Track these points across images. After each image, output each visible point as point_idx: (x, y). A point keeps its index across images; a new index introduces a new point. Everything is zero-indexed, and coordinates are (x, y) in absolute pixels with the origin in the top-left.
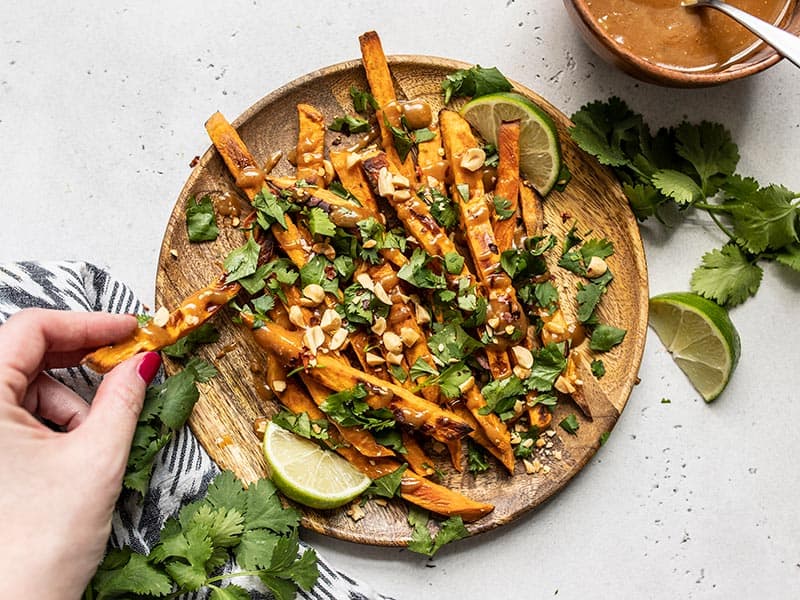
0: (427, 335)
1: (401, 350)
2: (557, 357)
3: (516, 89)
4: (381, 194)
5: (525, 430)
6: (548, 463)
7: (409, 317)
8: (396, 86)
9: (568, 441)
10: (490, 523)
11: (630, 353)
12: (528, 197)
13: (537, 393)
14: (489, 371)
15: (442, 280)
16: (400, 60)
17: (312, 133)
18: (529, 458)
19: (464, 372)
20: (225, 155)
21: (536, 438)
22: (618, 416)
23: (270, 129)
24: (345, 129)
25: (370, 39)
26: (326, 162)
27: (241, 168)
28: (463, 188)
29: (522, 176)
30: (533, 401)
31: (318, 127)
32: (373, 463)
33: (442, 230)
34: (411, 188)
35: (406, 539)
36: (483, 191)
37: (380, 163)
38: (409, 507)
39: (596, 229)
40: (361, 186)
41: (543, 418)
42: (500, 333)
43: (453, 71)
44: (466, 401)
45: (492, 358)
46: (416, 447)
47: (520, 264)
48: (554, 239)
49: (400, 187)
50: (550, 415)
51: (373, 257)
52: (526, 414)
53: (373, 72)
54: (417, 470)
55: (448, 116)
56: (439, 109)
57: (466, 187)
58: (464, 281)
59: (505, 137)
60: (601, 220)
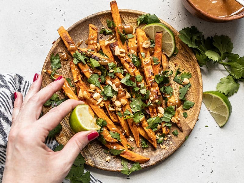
0: (129, 102)
1: (121, 106)
2: (172, 111)
3: (161, 22)
4: (116, 55)
5: (161, 135)
6: (168, 146)
7: (124, 96)
8: (122, 20)
9: (174, 138)
10: (148, 165)
11: (196, 110)
12: (164, 58)
13: (165, 122)
14: (150, 114)
15: (135, 84)
16: (123, 11)
17: (93, 34)
18: (162, 144)
19: (142, 114)
20: (64, 40)
21: (164, 137)
22: (192, 130)
23: (79, 32)
24: (104, 33)
25: (113, 3)
26: (98, 44)
27: (69, 45)
28: (143, 54)
29: (162, 51)
30: (164, 125)
31: (95, 32)
32: (110, 144)
33: (136, 67)
34: (126, 53)
35: (120, 169)
36: (149, 55)
37: (116, 44)
38: (122, 159)
39: (186, 69)
40: (109, 52)
41: (167, 131)
42: (154, 102)
43: (141, 15)
44: (142, 124)
45: (151, 110)
47: (161, 80)
48: (172, 72)
49: (122, 53)
50: (169, 130)
51: (113, 75)
52: (161, 129)
53: (114, 14)
54: (125, 147)
55: (139, 30)
56: (136, 27)
57: (144, 53)
58: (142, 84)
59: (157, 37)
60: (188, 66)
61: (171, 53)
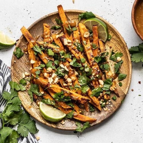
0: (78, 78)
1: (71, 82)
2: (109, 82)
3: (96, 17)
4: (65, 45)
5: (103, 100)
6: (109, 108)
7: (73, 74)
8: (67, 17)
9: (114, 102)
10: (96, 123)
11: (128, 80)
12: (101, 43)
13: (105, 91)
14: (93, 86)
15: (81, 65)
16: (67, 11)
17: (47, 30)
18: (105, 107)
19: (87, 87)
20: (26, 37)
21: (106, 102)
22: (126, 96)
23: (36, 29)
24: (55, 28)
25: (60, 7)
26: (51, 37)
27: (30, 40)
28: (85, 42)
29: (99, 38)
30: (104, 93)
32: (66, 110)
33: (80, 53)
34: (72, 43)
35: (75, 128)
36: (90, 42)
37: (64, 37)
38: (76, 120)
39: (118, 50)
40: (60, 43)
41: (107, 97)
42: (95, 77)
43: (81, 13)
44: (88, 94)
45: (94, 83)
46: (77, 106)
47: (99, 60)
48: (108, 53)
49: (69, 43)
50: (109, 96)
51: (64, 60)
52: (103, 96)
53: (61, 15)
54: (77, 112)
55: (80, 24)
56: (78, 22)
57: (85, 41)
58: (86, 65)
59: (95, 29)
60: (119, 48)
61: (105, 40)
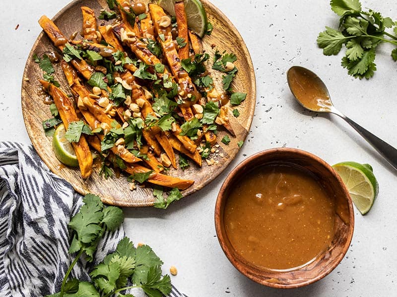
0: (151, 104)
1: (139, 111)
2: (215, 108)
4: (122, 40)
5: (205, 145)
6: (217, 160)
7: (141, 95)
9: (226, 148)
10: (192, 190)
11: (250, 103)
12: (194, 38)
13: (207, 125)
14: (183, 117)
15: (155, 76)
17: (89, 19)
18: (208, 158)
19: (171, 119)
21: (210, 148)
22: (248, 133)
23: (70, 20)
26: (98, 32)
27: (56, 37)
28: (162, 36)
30: (205, 129)
31: (92, 16)
33: (153, 55)
34: (137, 37)
35: (152, 203)
37: (121, 28)
39: (227, 50)
40: (114, 40)
41: (212, 137)
42: (185, 98)
45: (184, 111)
47: (193, 68)
49: (131, 37)
50: (215, 136)
51: (121, 69)
52: (204, 137)
55: (152, 6)
56: (148, 3)
58: (165, 76)
59: (178, 10)
60: (229, 45)
61: (202, 30)
